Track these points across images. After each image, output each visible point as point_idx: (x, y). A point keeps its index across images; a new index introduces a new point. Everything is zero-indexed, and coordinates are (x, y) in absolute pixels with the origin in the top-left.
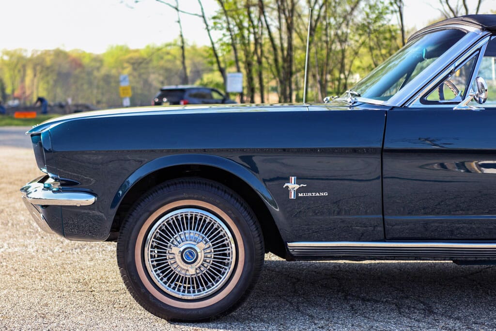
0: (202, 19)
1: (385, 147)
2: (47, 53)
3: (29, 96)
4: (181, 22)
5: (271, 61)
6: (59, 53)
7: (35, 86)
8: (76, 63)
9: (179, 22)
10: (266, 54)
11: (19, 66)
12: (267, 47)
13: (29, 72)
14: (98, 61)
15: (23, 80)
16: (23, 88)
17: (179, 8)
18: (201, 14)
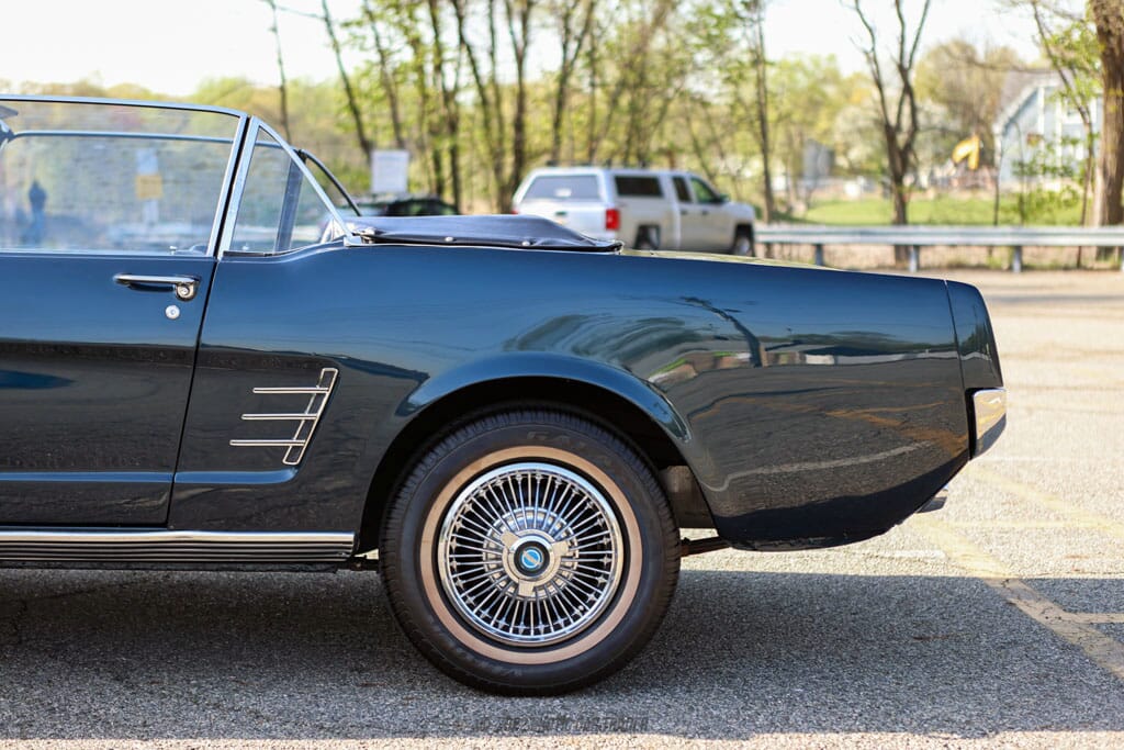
0: (323, 25)
4: (279, 29)
9: (274, 30)
18: (322, 13)
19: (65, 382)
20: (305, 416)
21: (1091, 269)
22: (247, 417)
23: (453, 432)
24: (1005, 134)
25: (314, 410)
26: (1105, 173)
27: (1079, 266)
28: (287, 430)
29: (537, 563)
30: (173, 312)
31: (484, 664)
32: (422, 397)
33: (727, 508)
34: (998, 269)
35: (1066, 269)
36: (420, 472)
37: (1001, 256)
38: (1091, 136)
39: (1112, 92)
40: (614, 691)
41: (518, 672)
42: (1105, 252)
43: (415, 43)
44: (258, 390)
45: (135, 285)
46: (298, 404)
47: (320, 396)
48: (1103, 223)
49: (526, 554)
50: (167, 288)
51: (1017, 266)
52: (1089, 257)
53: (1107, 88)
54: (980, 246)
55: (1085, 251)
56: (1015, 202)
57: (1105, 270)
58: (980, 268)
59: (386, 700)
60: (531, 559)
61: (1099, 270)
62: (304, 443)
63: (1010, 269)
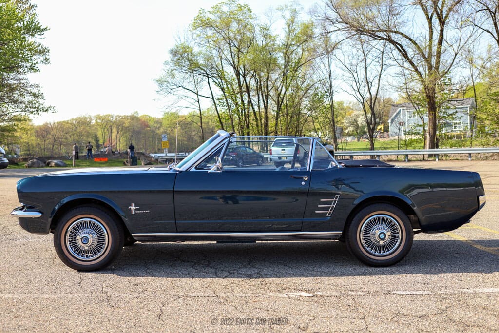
0: (212, 100)
1: (175, 189)
2: (125, 117)
3: (114, 145)
4: (199, 101)
5: (255, 125)
6: (134, 118)
7: (118, 139)
8: (145, 125)
10: (251, 121)
11: (108, 126)
12: (252, 117)
13: (114, 130)
14: (159, 122)
15: (110, 136)
16: (110, 140)
17: (198, 94)
18: (211, 97)
19: (277, 199)
20: (332, 205)
21: (427, 160)
22: (319, 206)
23: (363, 208)
24: (392, 123)
25: (334, 204)
26: (430, 134)
27: (424, 160)
28: (327, 209)
29: (383, 237)
30: (303, 183)
31: (372, 260)
32: (356, 202)
33: (424, 223)
34: (401, 161)
35: (420, 161)
36: (356, 217)
37: (401, 158)
38: (424, 124)
39: (431, 112)
40: (399, 266)
41: (379, 262)
42: (430, 156)
43: (237, 104)
44: (322, 200)
45: (294, 177)
46: (330, 203)
47: (335, 201)
48: (429, 148)
49: (381, 235)
50: (302, 178)
51: (407, 160)
52: (426, 157)
53: (429, 111)
54: (395, 155)
55: (425, 155)
56: (404, 142)
57: (431, 161)
58: (395, 161)
59: (350, 269)
60: (382, 236)
61: (429, 161)
62: (332, 211)
63: (405, 161)
